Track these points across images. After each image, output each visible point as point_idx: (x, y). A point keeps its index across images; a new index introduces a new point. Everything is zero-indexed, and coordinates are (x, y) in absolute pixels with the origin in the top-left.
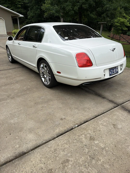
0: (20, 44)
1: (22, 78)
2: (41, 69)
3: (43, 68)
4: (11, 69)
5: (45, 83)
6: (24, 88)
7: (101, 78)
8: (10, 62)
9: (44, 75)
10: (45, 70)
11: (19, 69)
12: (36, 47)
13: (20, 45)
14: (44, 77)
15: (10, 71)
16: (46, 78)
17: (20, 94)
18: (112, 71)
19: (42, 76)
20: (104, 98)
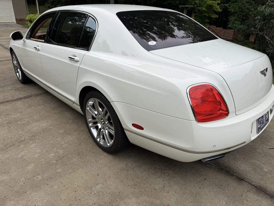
0: (39, 50)
1: (44, 124)
2: (88, 108)
3: (93, 106)
4: (21, 99)
5: (98, 140)
6: (50, 156)
7: (245, 142)
8: (20, 81)
9: (96, 123)
10: (98, 111)
11: (38, 98)
12: (77, 61)
13: (39, 52)
14: (97, 128)
15: (19, 104)
16: (100, 129)
17: (40, 177)
18: (261, 120)
19: (90, 125)
20: (241, 179)
